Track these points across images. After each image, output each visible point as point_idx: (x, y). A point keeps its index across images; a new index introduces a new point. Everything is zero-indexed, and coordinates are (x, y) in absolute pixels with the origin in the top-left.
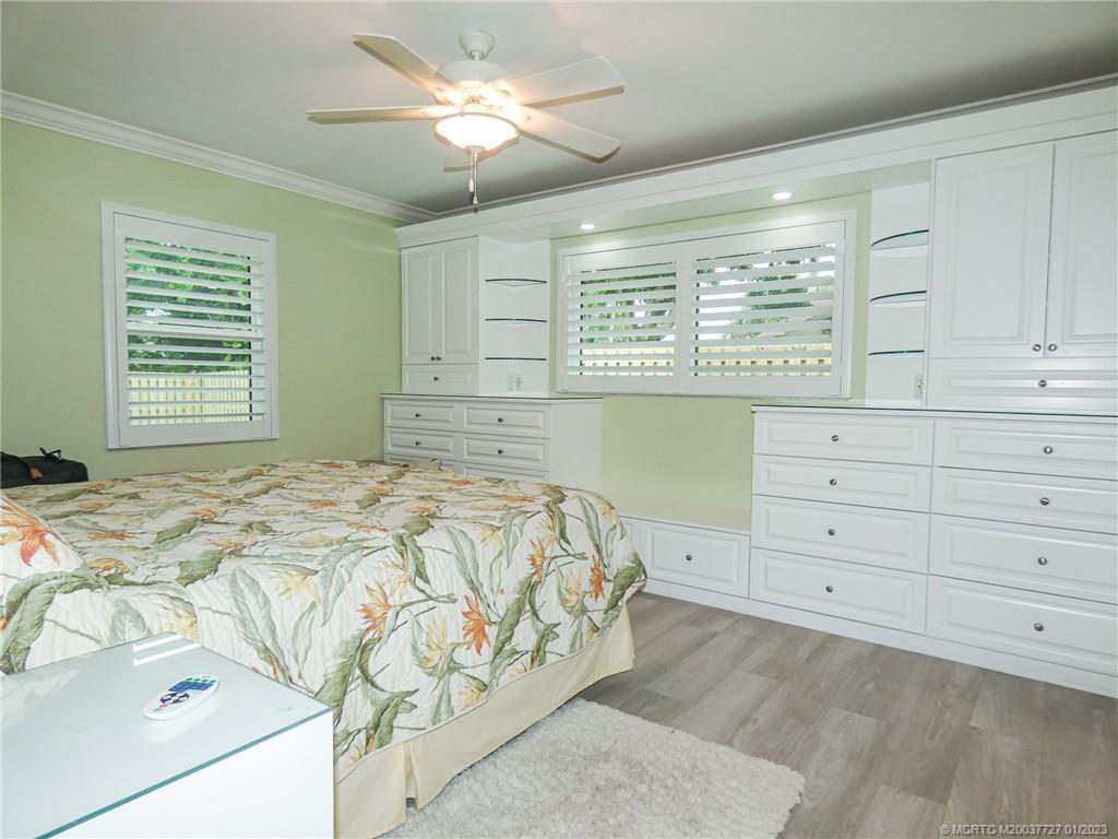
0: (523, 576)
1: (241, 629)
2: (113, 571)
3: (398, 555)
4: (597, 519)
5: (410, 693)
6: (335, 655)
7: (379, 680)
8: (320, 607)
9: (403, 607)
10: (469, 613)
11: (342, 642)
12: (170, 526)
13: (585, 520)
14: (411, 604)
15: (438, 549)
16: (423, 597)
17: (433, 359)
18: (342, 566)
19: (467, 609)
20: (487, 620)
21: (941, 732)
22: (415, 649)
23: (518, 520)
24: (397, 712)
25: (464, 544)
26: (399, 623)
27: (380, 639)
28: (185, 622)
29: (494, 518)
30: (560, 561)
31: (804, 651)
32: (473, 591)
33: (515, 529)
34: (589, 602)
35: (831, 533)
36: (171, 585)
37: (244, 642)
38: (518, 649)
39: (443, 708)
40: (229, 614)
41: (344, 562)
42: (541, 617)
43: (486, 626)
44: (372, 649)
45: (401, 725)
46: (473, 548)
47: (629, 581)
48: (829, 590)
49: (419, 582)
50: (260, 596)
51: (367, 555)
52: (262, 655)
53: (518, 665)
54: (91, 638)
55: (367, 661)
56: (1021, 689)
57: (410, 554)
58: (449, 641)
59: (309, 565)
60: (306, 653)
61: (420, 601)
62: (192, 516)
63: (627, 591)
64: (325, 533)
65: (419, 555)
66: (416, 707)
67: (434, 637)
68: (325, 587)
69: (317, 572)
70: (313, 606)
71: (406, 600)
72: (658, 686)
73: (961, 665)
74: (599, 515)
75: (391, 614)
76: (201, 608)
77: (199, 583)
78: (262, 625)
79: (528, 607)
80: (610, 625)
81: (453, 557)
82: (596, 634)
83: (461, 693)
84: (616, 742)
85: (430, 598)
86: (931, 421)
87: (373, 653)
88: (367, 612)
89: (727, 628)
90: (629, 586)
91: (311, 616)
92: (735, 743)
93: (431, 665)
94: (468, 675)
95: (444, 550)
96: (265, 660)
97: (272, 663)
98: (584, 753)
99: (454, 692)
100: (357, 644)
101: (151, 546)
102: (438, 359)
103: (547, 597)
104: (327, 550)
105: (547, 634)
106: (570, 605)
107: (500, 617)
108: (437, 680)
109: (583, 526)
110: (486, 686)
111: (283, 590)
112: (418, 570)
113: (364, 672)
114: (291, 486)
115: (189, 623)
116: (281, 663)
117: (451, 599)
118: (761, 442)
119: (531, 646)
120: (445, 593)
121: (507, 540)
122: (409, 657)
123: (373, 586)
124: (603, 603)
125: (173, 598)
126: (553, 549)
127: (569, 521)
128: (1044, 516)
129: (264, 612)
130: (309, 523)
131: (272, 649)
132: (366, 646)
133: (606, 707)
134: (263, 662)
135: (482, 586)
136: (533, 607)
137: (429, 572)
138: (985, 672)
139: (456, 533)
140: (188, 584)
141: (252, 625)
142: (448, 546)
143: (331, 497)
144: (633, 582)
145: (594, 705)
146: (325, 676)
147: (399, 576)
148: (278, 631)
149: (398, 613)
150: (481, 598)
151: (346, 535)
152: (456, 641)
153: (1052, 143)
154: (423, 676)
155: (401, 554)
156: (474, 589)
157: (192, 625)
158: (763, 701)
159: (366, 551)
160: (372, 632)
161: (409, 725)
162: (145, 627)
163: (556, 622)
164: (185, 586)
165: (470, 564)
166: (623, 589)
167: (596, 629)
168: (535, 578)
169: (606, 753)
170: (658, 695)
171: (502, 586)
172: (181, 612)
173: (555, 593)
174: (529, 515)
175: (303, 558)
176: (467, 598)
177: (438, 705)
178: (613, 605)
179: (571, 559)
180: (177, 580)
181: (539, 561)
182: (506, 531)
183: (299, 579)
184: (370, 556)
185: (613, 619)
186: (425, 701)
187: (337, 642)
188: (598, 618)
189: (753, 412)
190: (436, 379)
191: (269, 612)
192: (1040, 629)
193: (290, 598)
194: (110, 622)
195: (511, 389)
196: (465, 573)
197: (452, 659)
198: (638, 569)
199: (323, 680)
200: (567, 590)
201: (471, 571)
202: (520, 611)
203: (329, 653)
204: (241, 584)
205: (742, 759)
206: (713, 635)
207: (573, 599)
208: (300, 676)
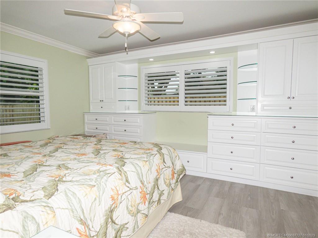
0: (155, 176)
1: (72, 214)
2: (14, 195)
3: (119, 175)
4: (172, 154)
5: (126, 224)
6: (103, 216)
7: (116, 222)
8: (98, 199)
9: (123, 194)
10: (141, 192)
11: (105, 210)
12: (27, 169)
13: (169, 155)
14: (125, 192)
15: (131, 171)
16: (129, 189)
17: (101, 101)
18: (102, 182)
19: (141, 191)
20: (146, 193)
21: (274, 212)
22: (127, 208)
23: (152, 158)
24: (122, 231)
25: (138, 168)
26: (122, 200)
27: (116, 207)
28: (51, 216)
29: (144, 158)
30: (164, 169)
31: (226, 188)
32: (142, 184)
33: (151, 161)
34: (171, 181)
35: (232, 152)
36: (42, 200)
37: (73, 219)
38: (154, 201)
39: (136, 226)
40: (67, 209)
41: (103, 180)
42: (160, 189)
43: (146, 195)
44: (114, 211)
45: (123, 235)
46: (141, 169)
47: (181, 173)
48: (231, 169)
49: (127, 184)
50: (77, 198)
51: (110, 176)
52: (80, 222)
53: (154, 206)
54: (14, 232)
55: (113, 215)
56: (288, 195)
57: (123, 174)
58: (137, 203)
59: (91, 183)
60: (94, 217)
61: (128, 191)
62: (34, 163)
63: (180, 176)
64: (91, 168)
65: (126, 174)
66: (128, 228)
67: (133, 202)
68: (99, 191)
69: (95, 186)
70: (95, 199)
71: (124, 191)
72: (189, 204)
73: (270, 189)
74: (172, 153)
75: (120, 197)
76: (56, 209)
77: (53, 197)
78: (79, 211)
79: (156, 186)
80: (176, 188)
81: (136, 173)
82: (173, 191)
83: (140, 220)
84: (184, 227)
85: (131, 189)
86: (260, 119)
87: (115, 212)
88: (113, 198)
89: (202, 183)
90: (181, 174)
91: (95, 203)
92: (219, 222)
93: (132, 212)
94: (142, 213)
95: (133, 171)
96: (81, 224)
97: (84, 225)
98: (176, 232)
99: (139, 220)
100: (110, 210)
101: (23, 179)
102: (102, 101)
103: (161, 182)
104: (95, 176)
105: (161, 194)
106: (167, 183)
107: (149, 191)
108: (134, 217)
109: (169, 157)
110: (147, 215)
111: (85, 195)
112: (126, 180)
113: (112, 219)
114: (65, 147)
115: (53, 216)
116: (87, 224)
117: (136, 188)
118: (210, 126)
119: (157, 199)
120: (135, 187)
121: (150, 165)
122: (126, 212)
123: (114, 188)
124: (174, 181)
125: (45, 206)
126: (162, 166)
127: (165, 155)
128: (293, 146)
129: (79, 205)
130: (81, 164)
131: (83, 219)
132: (112, 210)
133: (177, 214)
134: (80, 225)
135: (144, 182)
136: (157, 186)
137: (130, 180)
138: (277, 190)
139: (134, 164)
140: (49, 198)
141: (76, 211)
142: (134, 170)
143: (82, 151)
144: (182, 173)
145: (173, 214)
146: (101, 225)
147: (121, 183)
148: (85, 212)
149: (122, 196)
150: (144, 186)
151: (98, 168)
152: (139, 202)
153: (293, 39)
154: (130, 216)
155: (120, 174)
156: (143, 184)
157: (54, 216)
158: (222, 207)
159: (109, 175)
160: (114, 205)
161: (126, 235)
162: (36, 222)
163: (163, 190)
164: (48, 199)
165: (141, 175)
166: (179, 176)
167: (173, 189)
168: (158, 176)
169: (183, 231)
170: (190, 208)
171: (150, 181)
172: (49, 212)
173: (163, 180)
174: (154, 155)
175: (89, 181)
176: (140, 187)
177: (135, 226)
178: (177, 182)
179: (166, 168)
180: (44, 197)
181: (158, 170)
182: (149, 162)
183: (89, 189)
184: (111, 177)
185: (177, 185)
186: (130, 226)
187: (104, 211)
188: (173, 186)
189: (208, 117)
190: (102, 107)
191: (81, 205)
192: (292, 178)
193: (87, 198)
194: (22, 223)
195: (126, 110)
196: (139, 178)
197: (138, 209)
198: (184, 169)
199: (100, 226)
200: (166, 179)
201: (141, 177)
202: (154, 188)
203: (102, 216)
204: (70, 195)
205: (225, 229)
206: (199, 185)
207: (168, 181)
208: (92, 227)
